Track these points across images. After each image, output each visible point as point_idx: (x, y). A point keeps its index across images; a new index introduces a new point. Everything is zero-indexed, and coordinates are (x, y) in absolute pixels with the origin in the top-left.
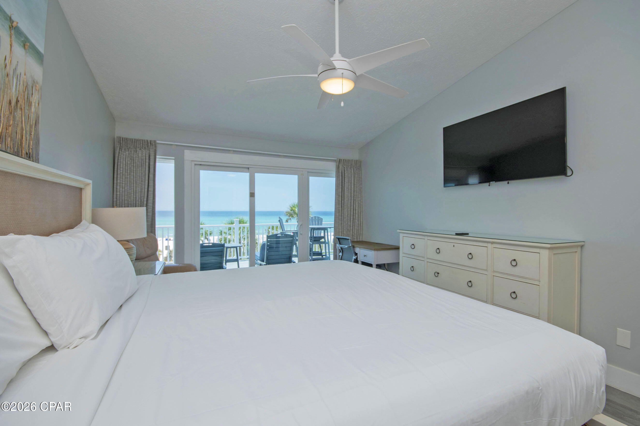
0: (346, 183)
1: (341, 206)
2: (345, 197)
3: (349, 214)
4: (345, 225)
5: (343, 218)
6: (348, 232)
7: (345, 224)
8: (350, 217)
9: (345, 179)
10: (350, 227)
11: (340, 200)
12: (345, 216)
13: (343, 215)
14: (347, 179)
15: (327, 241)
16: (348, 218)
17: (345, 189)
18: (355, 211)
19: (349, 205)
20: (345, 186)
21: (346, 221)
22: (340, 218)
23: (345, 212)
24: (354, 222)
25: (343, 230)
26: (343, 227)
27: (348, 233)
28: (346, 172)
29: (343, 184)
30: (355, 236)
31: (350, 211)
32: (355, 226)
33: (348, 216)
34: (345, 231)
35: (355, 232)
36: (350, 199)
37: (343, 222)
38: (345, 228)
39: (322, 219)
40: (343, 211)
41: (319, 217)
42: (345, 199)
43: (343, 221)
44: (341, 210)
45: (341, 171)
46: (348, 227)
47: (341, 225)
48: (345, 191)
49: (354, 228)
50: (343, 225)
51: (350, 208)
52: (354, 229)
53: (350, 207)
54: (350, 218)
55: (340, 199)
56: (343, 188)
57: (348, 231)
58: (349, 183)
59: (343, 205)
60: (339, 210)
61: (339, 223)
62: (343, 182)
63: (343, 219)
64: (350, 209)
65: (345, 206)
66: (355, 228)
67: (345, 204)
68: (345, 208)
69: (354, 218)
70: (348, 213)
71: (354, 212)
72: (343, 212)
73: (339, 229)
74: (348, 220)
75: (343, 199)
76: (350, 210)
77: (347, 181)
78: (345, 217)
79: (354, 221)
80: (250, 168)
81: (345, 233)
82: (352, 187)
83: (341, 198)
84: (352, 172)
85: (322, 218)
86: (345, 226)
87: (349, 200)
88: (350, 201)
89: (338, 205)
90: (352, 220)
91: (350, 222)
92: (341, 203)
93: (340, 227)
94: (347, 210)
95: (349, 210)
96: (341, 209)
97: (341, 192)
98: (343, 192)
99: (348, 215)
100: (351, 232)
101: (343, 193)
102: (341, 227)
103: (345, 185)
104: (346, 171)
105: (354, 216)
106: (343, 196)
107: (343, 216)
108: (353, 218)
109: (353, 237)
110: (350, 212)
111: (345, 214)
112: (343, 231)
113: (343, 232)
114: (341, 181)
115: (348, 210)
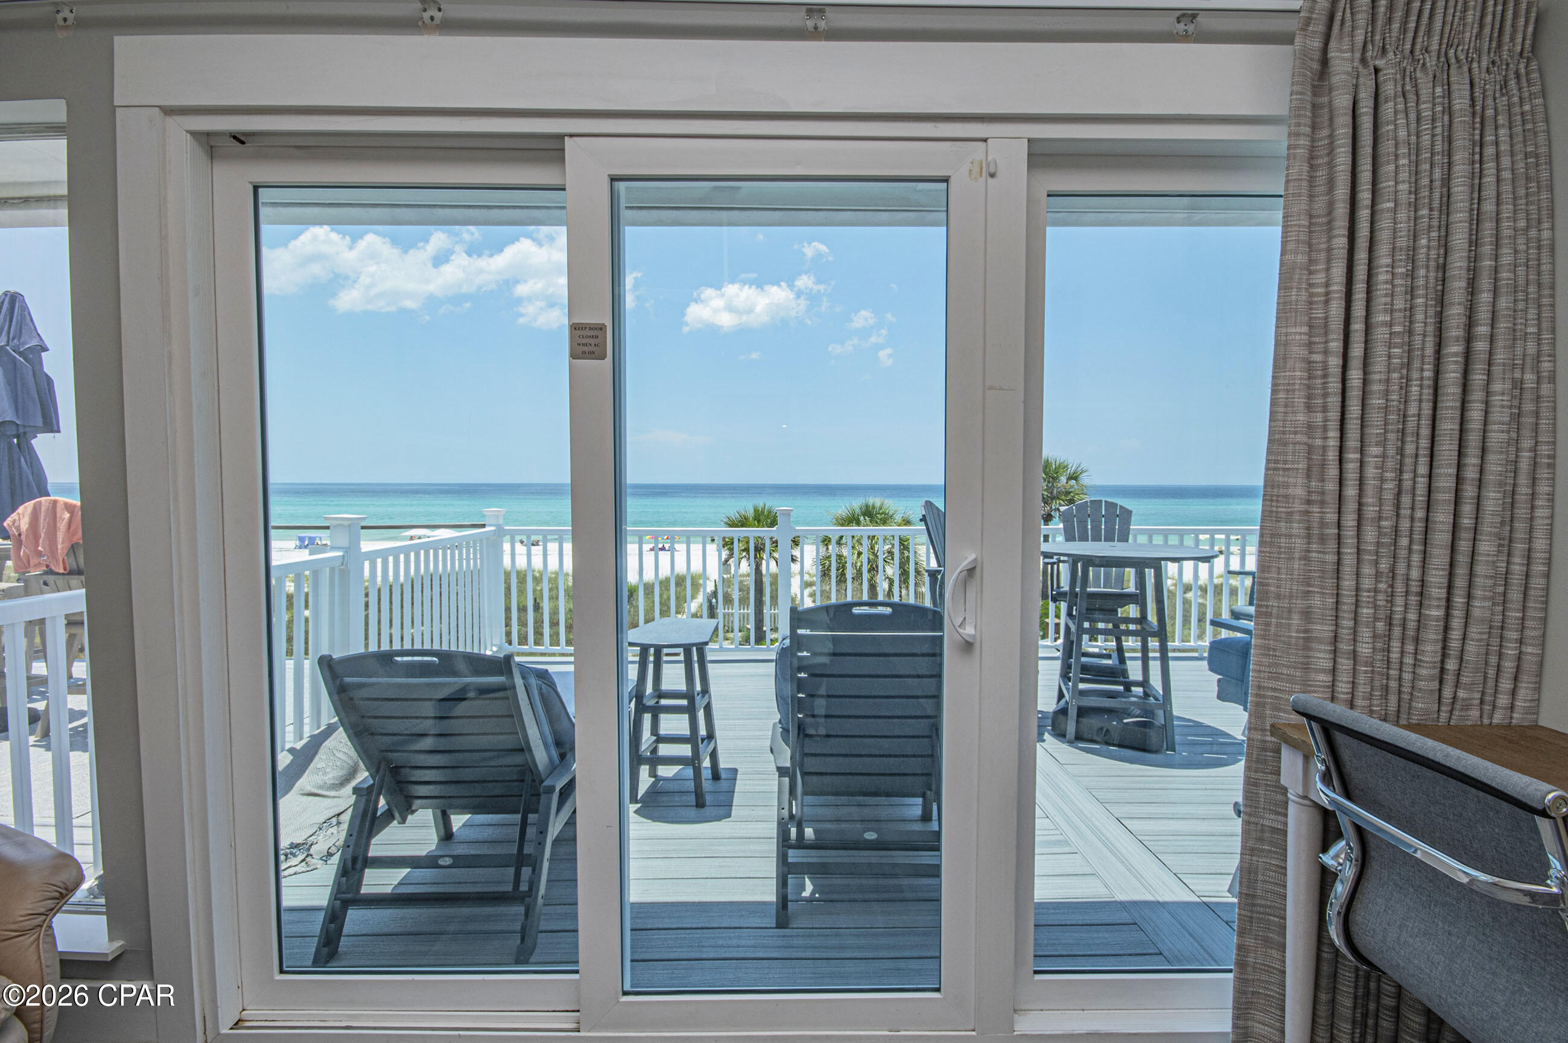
0: (1395, 210)
1: (1334, 415)
2: (1380, 334)
3: (1407, 484)
4: (1367, 583)
5: (1350, 521)
6: (1396, 645)
7: (1367, 570)
8: (1420, 514)
9: (1388, 169)
10: (1413, 599)
11: (1325, 368)
12: (1369, 499)
13: (1351, 491)
14: (1404, 175)
15: (1152, 617)
16: (1405, 524)
17: (1383, 259)
18: (1472, 460)
19: (1413, 410)
20: (1384, 236)
21: (1378, 544)
22: (1323, 524)
23: (1371, 472)
24: (1463, 559)
25: (1347, 623)
26: (1348, 600)
27: (1395, 656)
28: (1401, 107)
29: (1364, 214)
30: (1464, 680)
31: (1423, 461)
32: (1469, 596)
33: (1398, 507)
34: (1365, 633)
35: (1472, 649)
36: (1430, 351)
37: (1349, 560)
38: (1366, 611)
39: (1130, 512)
40: (1352, 456)
41: (1112, 503)
42: (1379, 351)
43: (1349, 552)
44: (1332, 455)
45: (1342, 101)
46: (1399, 601)
47: (1330, 582)
48: (1382, 276)
49: (1458, 613)
50: (1348, 583)
51: (1425, 432)
52: (1456, 623)
53: (1425, 422)
54: (1419, 526)
55: (1326, 352)
56: (1362, 256)
57: (1397, 631)
58: (1424, 212)
59: (1354, 409)
60: (1310, 449)
61: (1306, 559)
62: (1365, 196)
63: (1349, 534)
64: (1424, 443)
65: (1375, 418)
66: (1467, 616)
67: (1376, 401)
68: (1374, 431)
69: (1467, 521)
70: (1406, 476)
71: (1471, 473)
72: (1352, 467)
73: (1307, 614)
74: (1404, 542)
75: (1357, 350)
76: (1424, 452)
77: (1403, 187)
78: (1370, 511)
79: (1464, 546)
80: (571, 136)
81: (1364, 649)
82: (1459, 238)
83: (1336, 345)
84: (1461, 102)
85: (1129, 507)
86: (1365, 596)
87: (1416, 364)
88: (1428, 374)
89: (1309, 408)
90: (1441, 537)
91: (1416, 558)
92: (1335, 385)
93: (1321, 602)
94: (1391, 451)
95: (1410, 449)
96: (1333, 443)
97: (1338, 287)
98: (1360, 287)
99: (1406, 500)
100: (1430, 650)
101: (1359, 296)
102: (1331, 600)
103: (1385, 223)
104: (1401, 100)
105: (1467, 509)
106: (1357, 326)
107: (1351, 506)
108: (1455, 527)
109: (1448, 693)
110: (1423, 469)
111: (1371, 483)
112: (1345, 633)
113: (1344, 647)
114: (1342, 191)
115: (1401, 451)
